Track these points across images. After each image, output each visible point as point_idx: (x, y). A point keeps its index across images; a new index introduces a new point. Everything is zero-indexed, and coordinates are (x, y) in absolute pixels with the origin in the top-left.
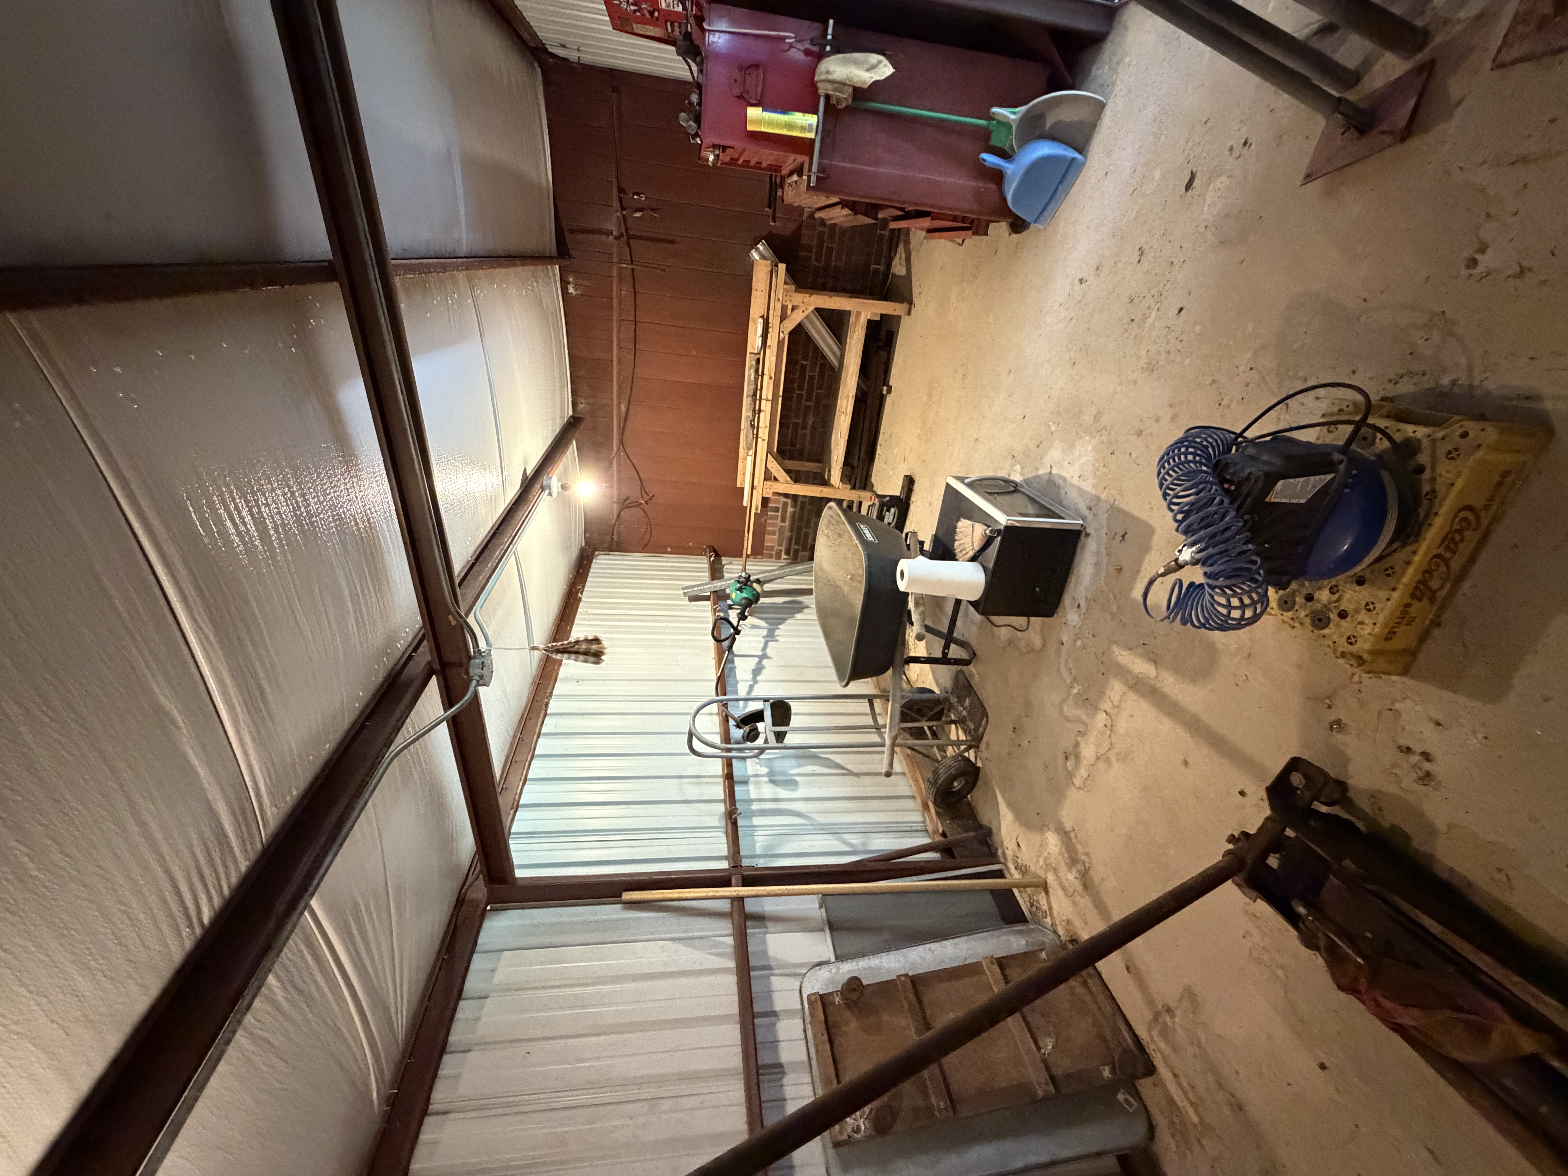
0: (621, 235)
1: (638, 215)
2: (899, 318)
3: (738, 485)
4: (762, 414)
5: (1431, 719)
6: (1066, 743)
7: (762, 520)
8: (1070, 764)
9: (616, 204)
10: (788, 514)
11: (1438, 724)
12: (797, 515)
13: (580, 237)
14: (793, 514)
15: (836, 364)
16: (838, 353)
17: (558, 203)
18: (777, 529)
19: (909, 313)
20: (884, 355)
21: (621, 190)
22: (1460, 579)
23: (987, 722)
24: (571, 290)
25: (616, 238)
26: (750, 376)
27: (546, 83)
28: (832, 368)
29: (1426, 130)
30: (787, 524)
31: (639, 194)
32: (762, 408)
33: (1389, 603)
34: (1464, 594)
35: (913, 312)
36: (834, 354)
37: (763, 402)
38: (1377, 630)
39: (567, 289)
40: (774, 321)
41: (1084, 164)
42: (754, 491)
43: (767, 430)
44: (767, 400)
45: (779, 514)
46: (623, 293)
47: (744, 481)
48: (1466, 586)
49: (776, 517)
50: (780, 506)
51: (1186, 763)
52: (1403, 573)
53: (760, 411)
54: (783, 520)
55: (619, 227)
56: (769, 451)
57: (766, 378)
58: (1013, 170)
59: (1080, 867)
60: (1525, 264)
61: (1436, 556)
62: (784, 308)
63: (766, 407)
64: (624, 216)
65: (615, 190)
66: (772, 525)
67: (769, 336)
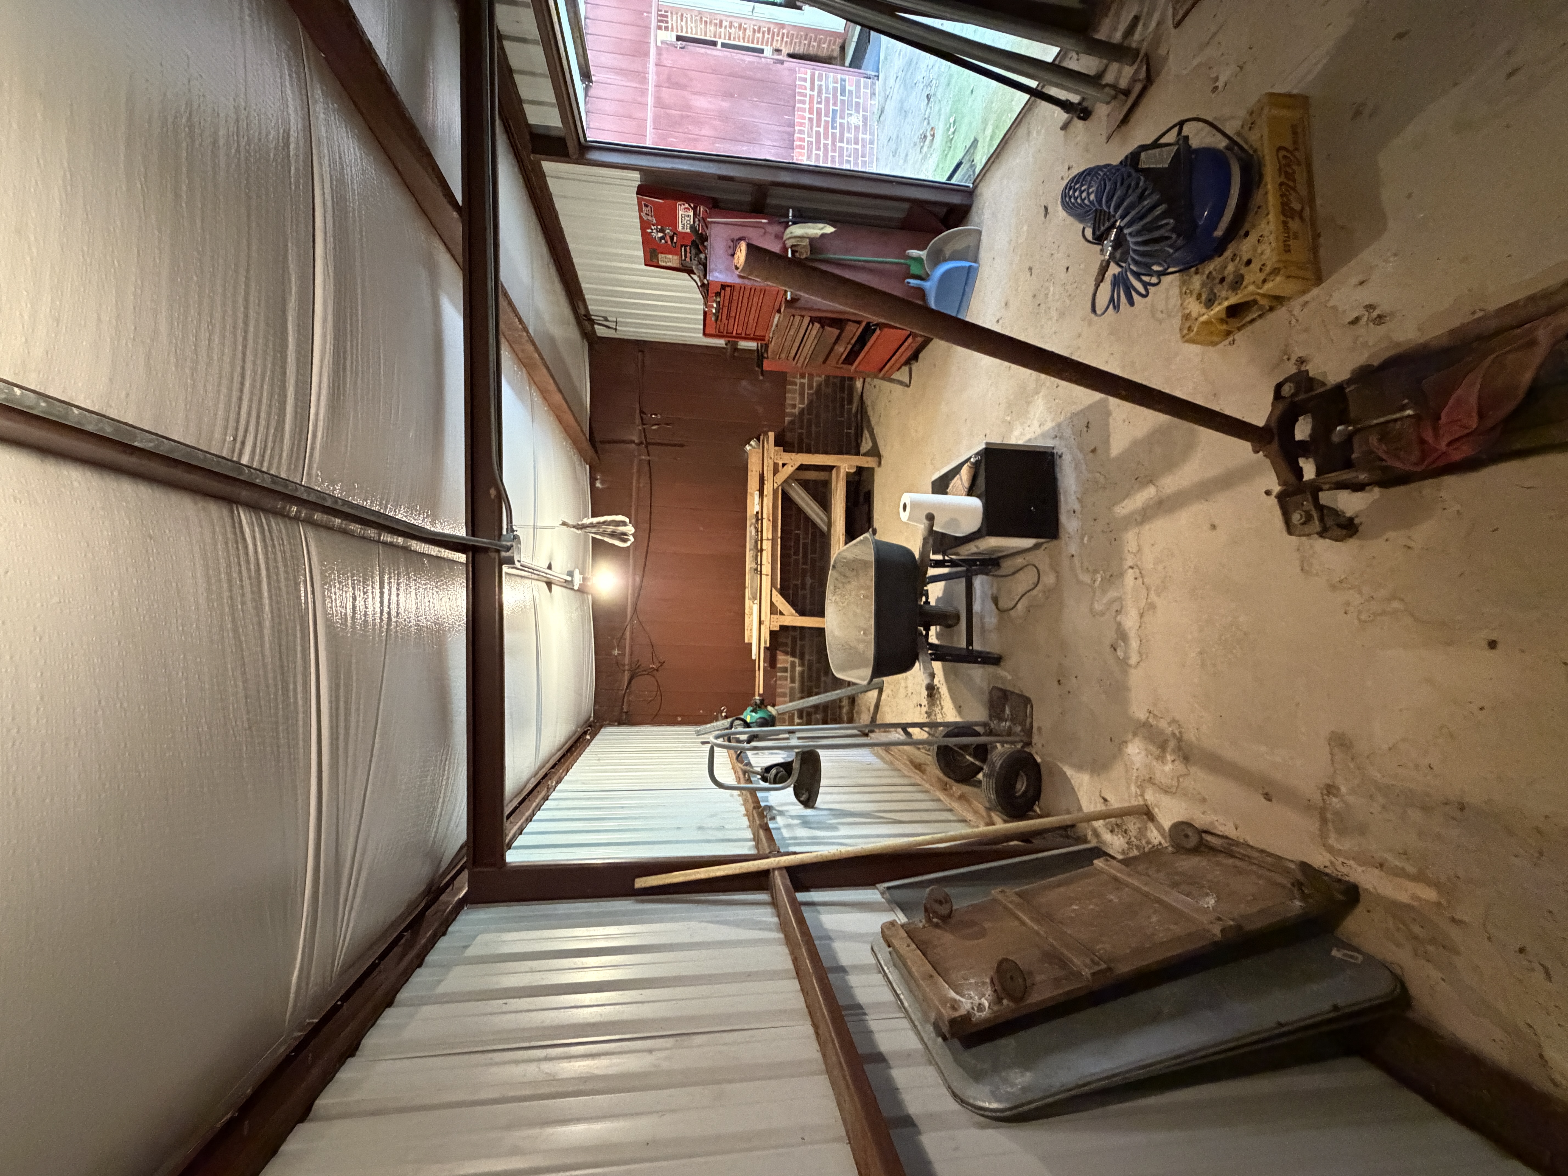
0: (641, 443)
1: (654, 427)
2: (872, 469)
3: (746, 641)
4: (764, 553)
5: (1356, 286)
6: (1110, 635)
7: (772, 682)
8: (1120, 653)
9: (638, 421)
10: (797, 674)
11: (1361, 283)
12: (806, 674)
13: (607, 446)
14: (802, 674)
15: (825, 528)
16: (826, 519)
17: (594, 425)
18: (787, 691)
19: (880, 464)
20: (866, 507)
21: (642, 412)
22: (1312, 200)
23: (1032, 707)
24: (598, 485)
25: (638, 445)
26: (751, 532)
27: (590, 351)
28: (822, 533)
29: (1158, 74)
30: (797, 685)
31: (655, 414)
32: (764, 547)
33: (1271, 224)
34: (1321, 206)
35: (883, 462)
36: (821, 519)
37: (764, 542)
38: (1273, 245)
39: (595, 484)
40: (768, 475)
41: (978, 268)
42: (762, 627)
43: (770, 566)
44: (768, 539)
45: (788, 674)
46: (641, 485)
47: (751, 636)
48: (1319, 201)
49: (785, 678)
50: (789, 666)
51: (1213, 527)
52: (1266, 202)
53: (762, 550)
54: (793, 681)
55: (640, 437)
56: (773, 585)
57: (765, 521)
58: (930, 286)
59: (1172, 744)
60: (1240, 63)
61: (1281, 184)
62: (776, 465)
63: (767, 545)
64: (644, 429)
65: (638, 412)
66: (782, 686)
67: (765, 487)
